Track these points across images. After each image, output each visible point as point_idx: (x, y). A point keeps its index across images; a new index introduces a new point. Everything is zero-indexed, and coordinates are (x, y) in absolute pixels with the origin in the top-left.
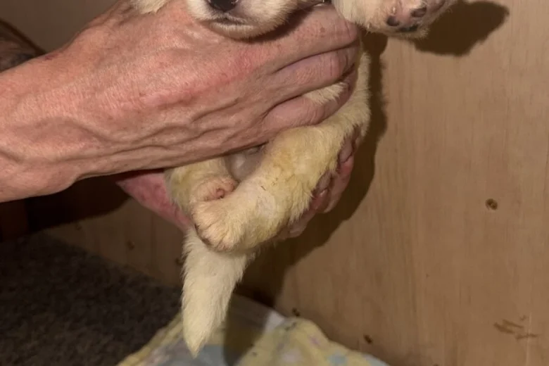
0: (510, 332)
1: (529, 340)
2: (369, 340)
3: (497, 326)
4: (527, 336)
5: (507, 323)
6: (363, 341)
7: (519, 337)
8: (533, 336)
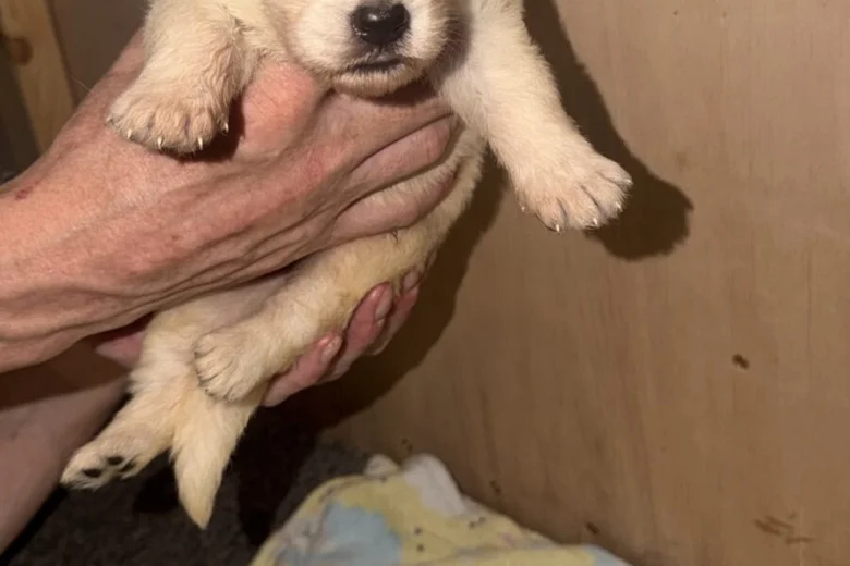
0: (777, 533)
1: (803, 545)
2: (593, 529)
3: (759, 524)
4: (799, 540)
5: (772, 520)
6: (586, 532)
7: (789, 541)
8: (806, 540)
